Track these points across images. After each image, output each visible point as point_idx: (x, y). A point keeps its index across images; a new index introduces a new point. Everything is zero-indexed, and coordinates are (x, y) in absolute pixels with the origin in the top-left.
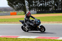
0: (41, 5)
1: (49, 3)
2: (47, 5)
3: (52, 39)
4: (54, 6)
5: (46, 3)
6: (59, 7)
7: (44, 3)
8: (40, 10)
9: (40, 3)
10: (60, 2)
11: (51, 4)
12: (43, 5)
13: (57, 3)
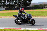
0: (8, 3)
1: (14, 2)
2: (13, 4)
3: (16, 29)
4: (18, 4)
5: (12, 2)
6: (22, 5)
7: (11, 2)
8: (8, 7)
9: (8, 2)
10: (23, 1)
11: (16, 3)
12: (10, 3)
13: (20, 3)
